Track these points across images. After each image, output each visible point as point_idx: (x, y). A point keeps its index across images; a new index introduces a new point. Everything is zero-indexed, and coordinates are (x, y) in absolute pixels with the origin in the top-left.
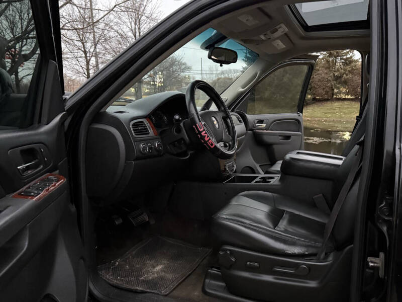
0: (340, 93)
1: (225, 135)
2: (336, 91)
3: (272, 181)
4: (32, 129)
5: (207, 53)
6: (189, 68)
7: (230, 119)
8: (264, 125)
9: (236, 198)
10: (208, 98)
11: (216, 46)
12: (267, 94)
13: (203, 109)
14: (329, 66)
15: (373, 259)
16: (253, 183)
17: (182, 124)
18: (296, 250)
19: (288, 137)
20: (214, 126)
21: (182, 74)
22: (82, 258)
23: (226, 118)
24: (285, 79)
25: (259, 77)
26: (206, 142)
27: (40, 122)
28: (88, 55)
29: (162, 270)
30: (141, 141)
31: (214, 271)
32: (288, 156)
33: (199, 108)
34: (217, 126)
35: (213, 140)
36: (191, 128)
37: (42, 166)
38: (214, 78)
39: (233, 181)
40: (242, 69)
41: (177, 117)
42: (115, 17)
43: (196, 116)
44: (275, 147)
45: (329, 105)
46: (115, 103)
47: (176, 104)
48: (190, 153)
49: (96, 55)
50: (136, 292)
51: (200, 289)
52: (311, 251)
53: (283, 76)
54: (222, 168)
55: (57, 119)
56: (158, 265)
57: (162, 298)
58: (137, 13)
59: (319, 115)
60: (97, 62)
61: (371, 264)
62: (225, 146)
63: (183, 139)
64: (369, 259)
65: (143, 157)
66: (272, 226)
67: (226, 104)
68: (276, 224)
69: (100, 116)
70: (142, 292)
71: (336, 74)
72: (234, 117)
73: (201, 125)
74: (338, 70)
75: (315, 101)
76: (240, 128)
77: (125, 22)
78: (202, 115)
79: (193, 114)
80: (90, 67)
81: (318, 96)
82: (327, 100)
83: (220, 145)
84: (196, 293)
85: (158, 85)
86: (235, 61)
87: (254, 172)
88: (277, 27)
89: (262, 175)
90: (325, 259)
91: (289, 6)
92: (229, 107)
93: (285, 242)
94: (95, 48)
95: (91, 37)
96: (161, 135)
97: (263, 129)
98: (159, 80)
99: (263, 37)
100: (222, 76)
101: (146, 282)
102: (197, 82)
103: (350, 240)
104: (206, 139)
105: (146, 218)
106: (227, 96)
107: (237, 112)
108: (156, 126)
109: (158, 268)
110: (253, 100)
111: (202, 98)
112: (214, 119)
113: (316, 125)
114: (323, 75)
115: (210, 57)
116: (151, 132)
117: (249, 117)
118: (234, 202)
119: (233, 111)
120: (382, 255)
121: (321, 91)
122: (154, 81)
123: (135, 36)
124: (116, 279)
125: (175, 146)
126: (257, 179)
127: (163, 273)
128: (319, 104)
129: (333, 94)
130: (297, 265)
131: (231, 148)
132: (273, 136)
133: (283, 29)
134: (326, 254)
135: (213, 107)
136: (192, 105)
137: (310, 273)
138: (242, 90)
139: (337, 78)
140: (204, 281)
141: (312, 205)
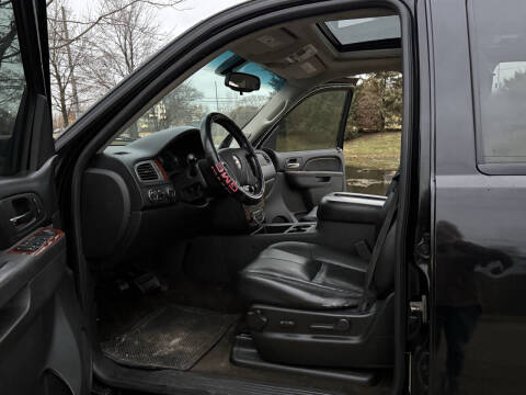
0: (392, 122)
1: (250, 177)
2: (386, 120)
3: (308, 230)
4: (20, 176)
5: (223, 79)
6: (200, 96)
7: (255, 157)
8: (298, 165)
9: (266, 251)
10: (226, 133)
11: (234, 70)
12: (302, 126)
13: (222, 147)
14: (378, 89)
15: (415, 304)
16: (286, 233)
17: (197, 166)
18: (335, 303)
19: (327, 179)
20: (236, 166)
21: (191, 103)
22: (83, 329)
23: (250, 156)
24: (324, 107)
25: (288, 107)
26: (227, 186)
27: (28, 168)
28: (62, 81)
29: (180, 343)
30: (149, 187)
31: (243, 337)
32: (325, 199)
33: (217, 146)
34: (239, 166)
35: (236, 183)
36: (209, 169)
37: (35, 219)
38: (233, 107)
39: (262, 232)
40: (269, 95)
41: (191, 157)
42: (98, 30)
43: (214, 155)
44: (312, 190)
45: (378, 138)
46: (114, 143)
47: (189, 142)
48: (208, 200)
49: (73, 81)
50: (149, 369)
51: (227, 359)
52: (351, 303)
53: (322, 103)
54: (248, 218)
55: (49, 163)
56: (174, 338)
57: (181, 373)
58: (127, 24)
59: (368, 151)
60: (75, 90)
61: (413, 309)
62: (251, 190)
63: (199, 183)
64: (411, 304)
65: (151, 206)
66: (307, 278)
67: (249, 140)
68: (312, 277)
69: (97, 159)
70: (158, 369)
71: (386, 98)
72: (260, 156)
73: (220, 166)
74: (388, 95)
75: (362, 133)
76: (267, 169)
77: (111, 37)
78: (221, 154)
79: (210, 153)
80: (66, 97)
81: (365, 126)
82: (376, 132)
83: (245, 189)
84: (223, 365)
85: (160, 117)
86: (257, 87)
87: (286, 221)
88: (305, 48)
89: (296, 223)
90: (367, 311)
91: (318, 25)
92: (254, 144)
93: (322, 294)
94: (72, 71)
95: (66, 56)
96: (173, 179)
97: (297, 169)
98: (160, 111)
99: (290, 60)
100: (244, 105)
101: (161, 358)
102: (213, 114)
103: (391, 287)
104: (228, 182)
105: (156, 282)
106: (250, 131)
107: (264, 150)
108: (166, 168)
109: (176, 341)
110: (284, 134)
111: (219, 134)
112: (235, 158)
113: (364, 164)
114: (370, 101)
115: (227, 84)
116: (160, 176)
117: (279, 155)
118: (264, 255)
119: (258, 148)
120: (424, 297)
121: (367, 121)
122: (154, 113)
123: (126, 55)
124: (124, 357)
125: (190, 192)
126: (291, 229)
127: (181, 347)
128: (367, 137)
129: (383, 125)
130: (337, 319)
131: (257, 191)
132: (308, 177)
133: (311, 50)
134: (368, 305)
135: (234, 144)
136: (208, 142)
137: (351, 328)
138: (269, 122)
139: (388, 104)
140: (232, 350)
141: (353, 254)
